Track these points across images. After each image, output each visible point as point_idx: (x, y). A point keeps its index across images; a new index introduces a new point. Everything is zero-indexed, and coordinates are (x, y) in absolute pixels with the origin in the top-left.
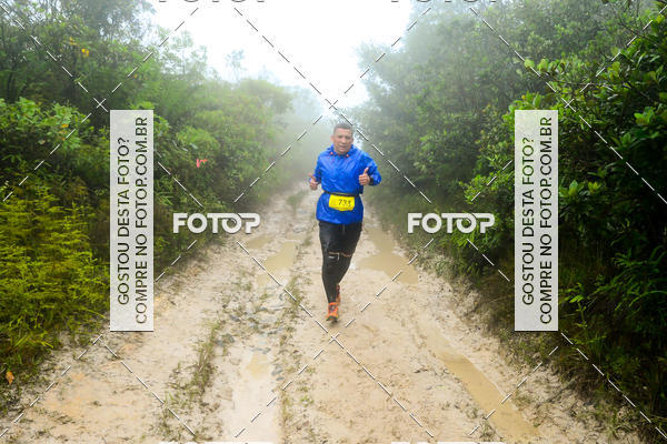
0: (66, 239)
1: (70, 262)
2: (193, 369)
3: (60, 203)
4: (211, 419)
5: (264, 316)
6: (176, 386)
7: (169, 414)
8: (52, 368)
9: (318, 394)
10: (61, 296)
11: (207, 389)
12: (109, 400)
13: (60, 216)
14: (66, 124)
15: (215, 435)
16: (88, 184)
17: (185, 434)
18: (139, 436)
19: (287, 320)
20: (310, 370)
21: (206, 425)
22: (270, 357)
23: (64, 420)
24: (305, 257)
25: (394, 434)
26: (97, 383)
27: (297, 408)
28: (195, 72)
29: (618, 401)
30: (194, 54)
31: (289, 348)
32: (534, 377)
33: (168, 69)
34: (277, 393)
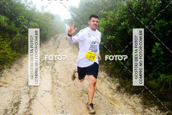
0: (5, 46)
1: (6, 50)
3: (3, 38)
5: (49, 62)
8: (3, 73)
9: (59, 77)
10: (4, 58)
12: (15, 79)
13: (3, 40)
14: (3, 20)
16: (9, 34)
18: (22, 86)
19: (53, 63)
20: (58, 73)
22: (50, 70)
23: (6, 83)
24: (57, 50)
25: (74, 84)
26: (13, 76)
27: (55, 80)
28: (34, 10)
29: (116, 77)
30: (33, 6)
31: (54, 68)
32: (101, 73)
33: (27, 9)
34: (51, 77)
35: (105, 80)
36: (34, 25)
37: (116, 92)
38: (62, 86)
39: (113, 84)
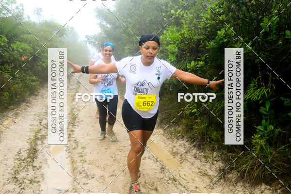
2: (28, 151)
4: (38, 173)
6: (19, 160)
7: (17, 172)
9: (88, 158)
11: (35, 160)
15: (41, 180)
17: (25, 180)
19: (70, 127)
20: (83, 148)
21: (36, 176)
27: (79, 165)
28: (19, 16)
29: (213, 150)
30: (17, 8)
31: (72, 139)
32: (178, 144)
33: (4, 14)
34: (69, 159)
35: (189, 156)
36: (21, 49)
37: (218, 181)
38: (97, 176)
39: (208, 165)
